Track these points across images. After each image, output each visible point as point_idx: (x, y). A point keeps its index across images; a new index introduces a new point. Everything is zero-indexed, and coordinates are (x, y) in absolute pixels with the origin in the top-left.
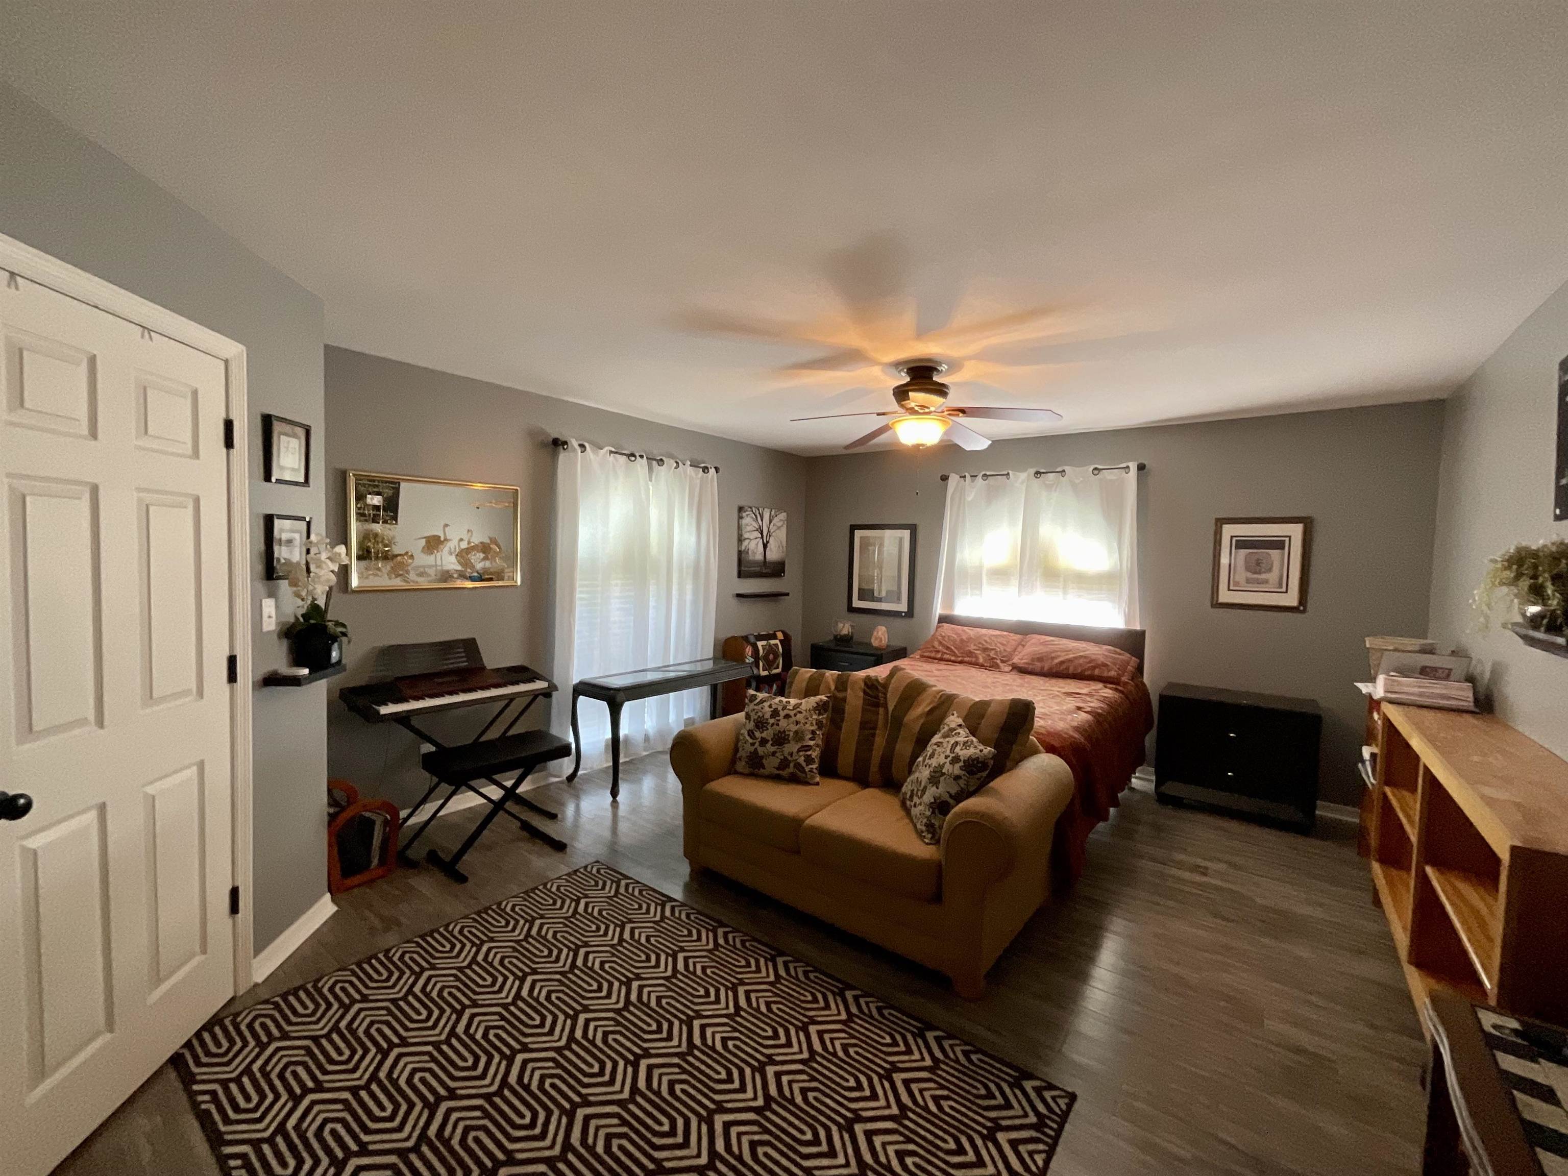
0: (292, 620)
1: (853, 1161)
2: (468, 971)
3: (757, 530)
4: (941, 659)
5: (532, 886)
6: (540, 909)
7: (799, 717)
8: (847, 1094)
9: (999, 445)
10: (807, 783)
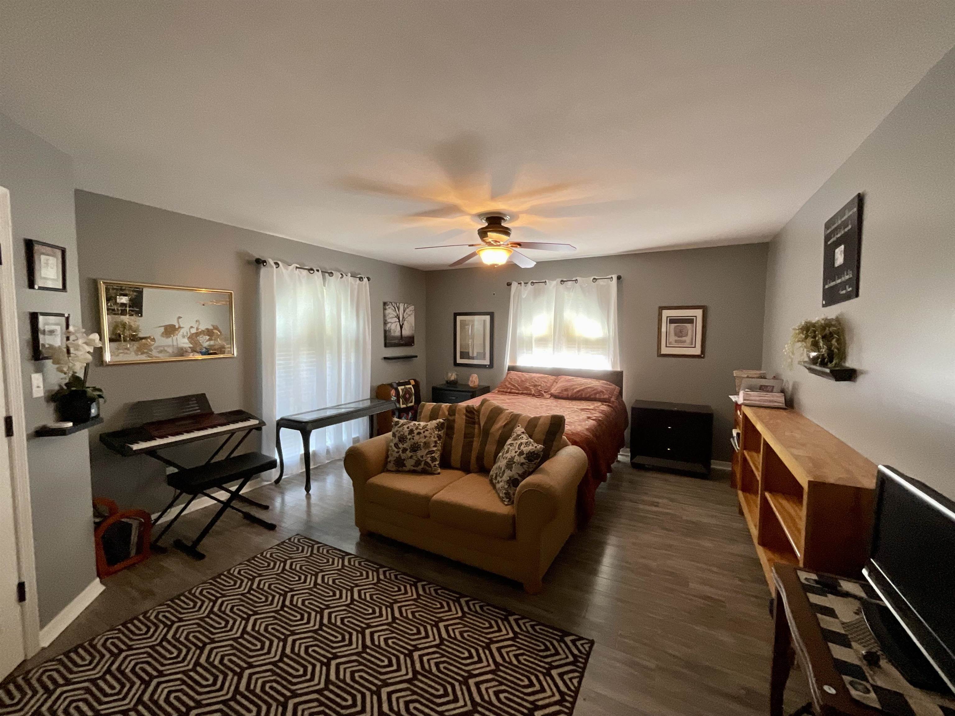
0: (57, 388)
1: (469, 703)
2: (207, 620)
3: (396, 317)
4: (510, 393)
5: (252, 555)
6: (259, 570)
7: (427, 433)
8: (464, 662)
9: (541, 265)
10: (432, 474)
